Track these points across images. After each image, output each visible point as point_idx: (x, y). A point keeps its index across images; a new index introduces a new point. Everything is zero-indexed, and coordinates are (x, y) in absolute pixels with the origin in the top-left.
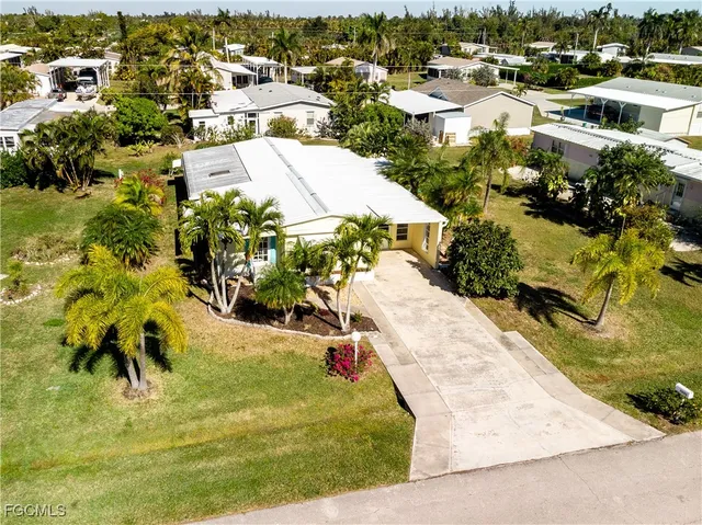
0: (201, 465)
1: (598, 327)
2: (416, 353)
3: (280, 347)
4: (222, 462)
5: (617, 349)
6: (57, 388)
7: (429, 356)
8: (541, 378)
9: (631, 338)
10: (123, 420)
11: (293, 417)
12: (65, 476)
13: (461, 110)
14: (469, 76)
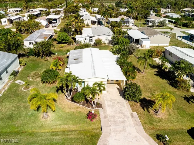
0: (54, 137)
1: (157, 114)
2: (109, 116)
3: (78, 110)
4: (58, 137)
5: (160, 121)
6: (30, 114)
7: (111, 117)
8: (137, 127)
9: (165, 118)
10: (41, 124)
11: (76, 128)
12: (27, 135)
13: (148, 38)
14: (159, 22)
